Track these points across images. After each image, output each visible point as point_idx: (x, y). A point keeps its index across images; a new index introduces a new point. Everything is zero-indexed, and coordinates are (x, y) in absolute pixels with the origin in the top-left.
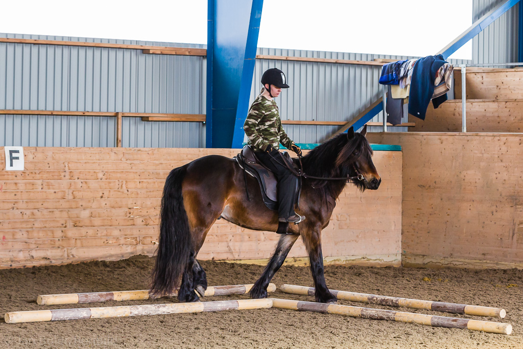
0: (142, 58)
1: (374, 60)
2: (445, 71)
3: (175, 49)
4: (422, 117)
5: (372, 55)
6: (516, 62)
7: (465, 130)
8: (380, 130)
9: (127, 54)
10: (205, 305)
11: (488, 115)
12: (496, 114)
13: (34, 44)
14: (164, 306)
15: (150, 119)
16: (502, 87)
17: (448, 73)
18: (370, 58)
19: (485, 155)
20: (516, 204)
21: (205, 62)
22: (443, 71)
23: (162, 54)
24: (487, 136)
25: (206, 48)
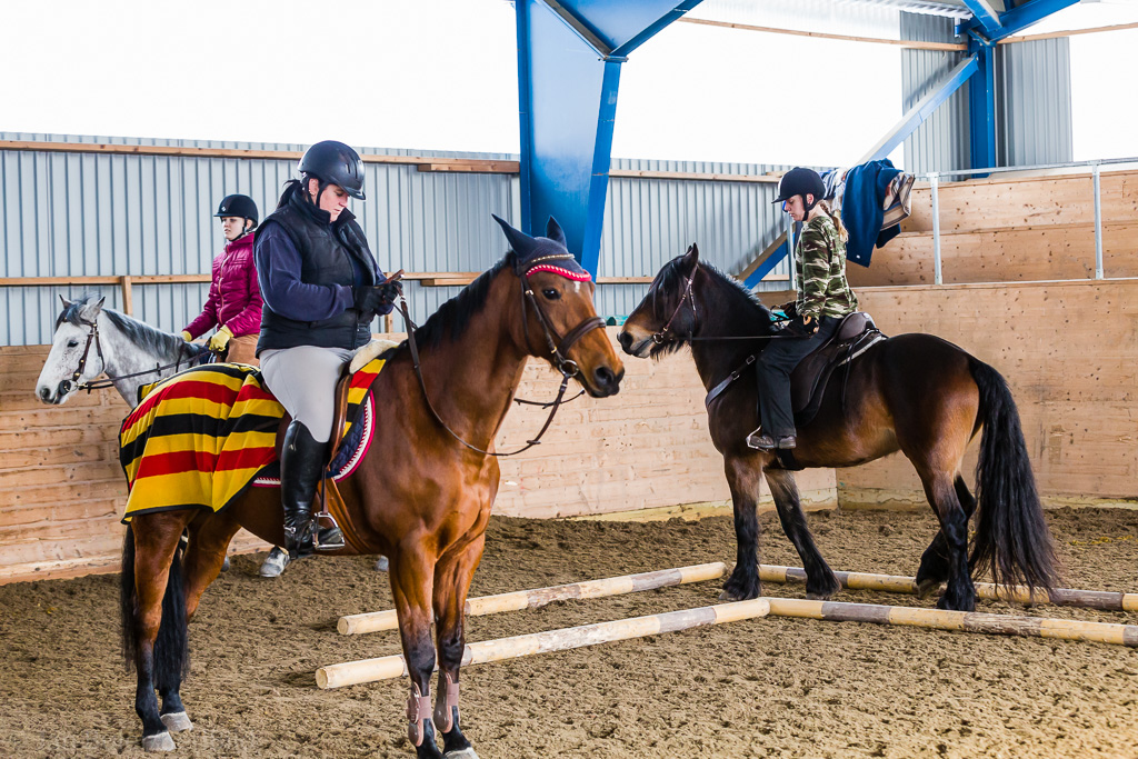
0: (417, 179)
1: (766, 174)
2: (901, 184)
3: (471, 163)
4: (865, 262)
5: (763, 166)
6: (966, 168)
7: (940, 280)
8: (784, 288)
9: (393, 172)
10: (661, 620)
11: (963, 254)
12: (978, 253)
13: (243, 158)
14: (595, 629)
15: (436, 283)
16: (967, 211)
17: (906, 188)
18: (759, 171)
19: (981, 321)
20: (1044, 399)
21: (516, 183)
22: (897, 185)
23: (450, 172)
24: (982, 291)
25: (518, 159)
